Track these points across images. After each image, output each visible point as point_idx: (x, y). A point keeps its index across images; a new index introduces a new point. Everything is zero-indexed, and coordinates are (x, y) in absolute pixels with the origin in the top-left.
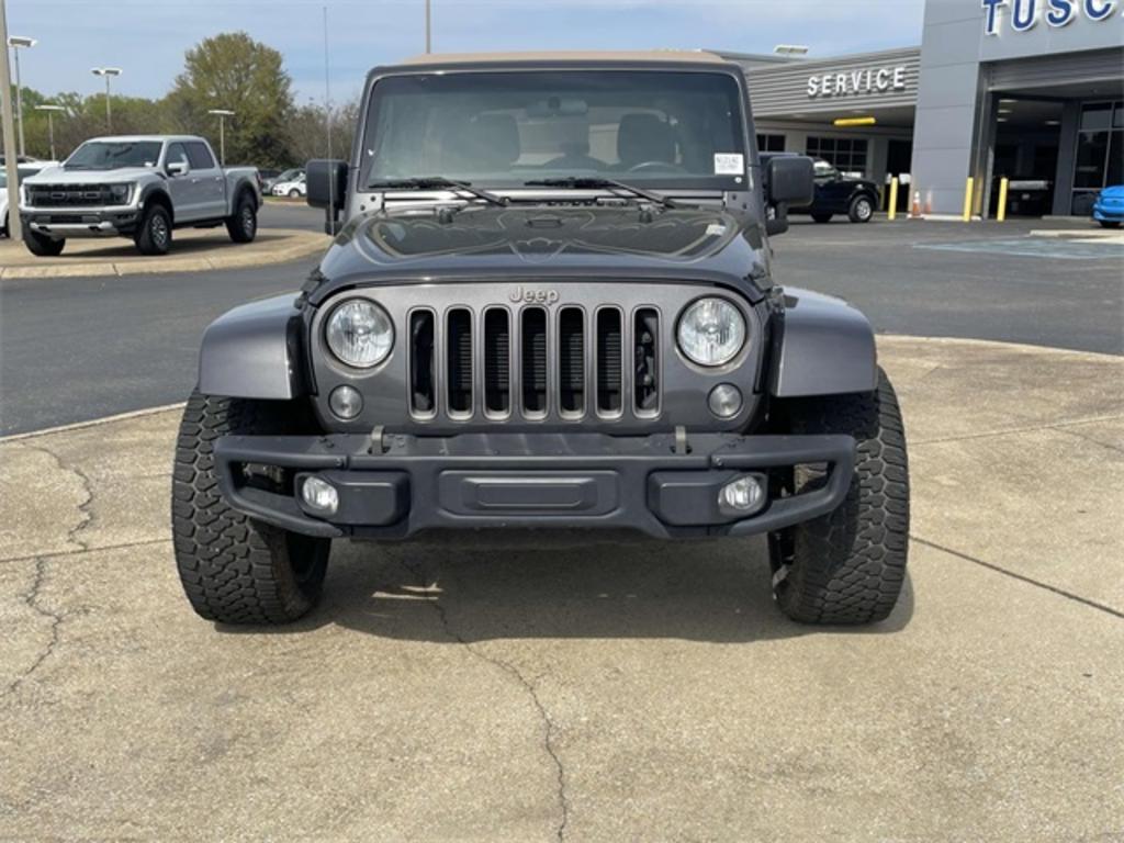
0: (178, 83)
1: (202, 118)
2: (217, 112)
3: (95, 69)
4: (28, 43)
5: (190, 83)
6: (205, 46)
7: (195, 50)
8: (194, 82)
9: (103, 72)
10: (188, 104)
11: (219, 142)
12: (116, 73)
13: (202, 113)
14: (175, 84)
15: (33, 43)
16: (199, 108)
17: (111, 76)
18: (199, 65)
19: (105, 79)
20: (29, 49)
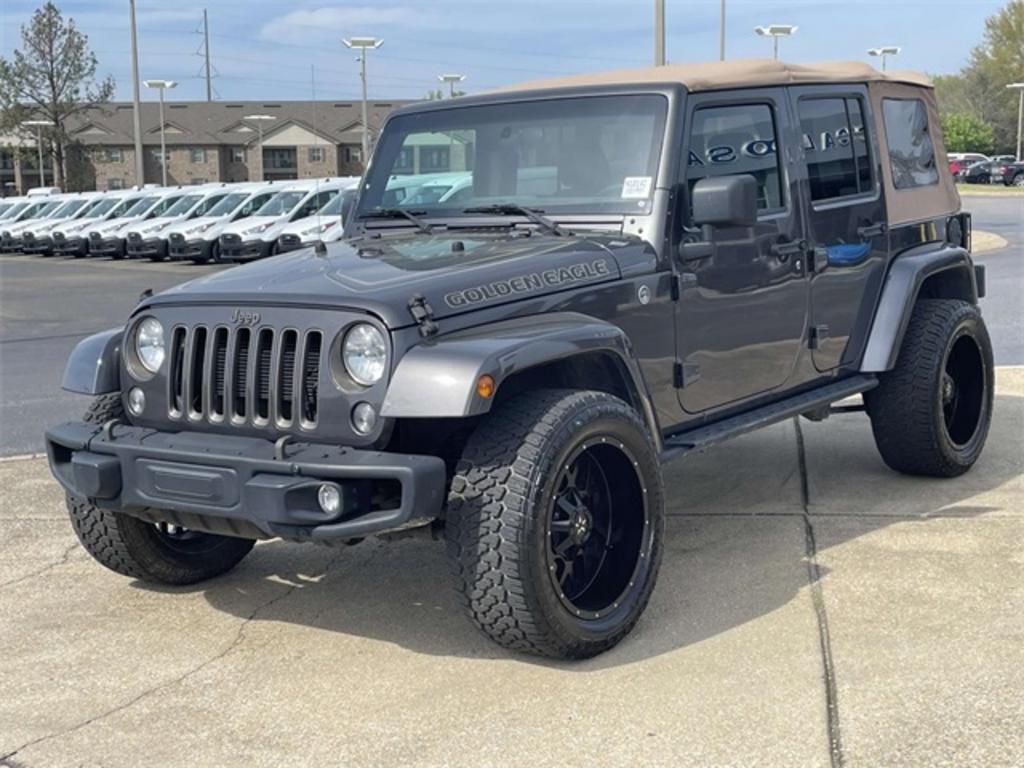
0: (974, 55)
1: (999, 93)
2: (1016, 85)
3: (871, 50)
4: (787, 31)
5: (988, 54)
6: (1009, 10)
7: (998, 16)
8: (993, 55)
9: (879, 52)
10: (983, 80)
11: (1017, 122)
12: (894, 52)
13: (998, 89)
14: (970, 57)
15: (793, 30)
16: (997, 83)
17: (888, 55)
18: (1003, 31)
19: (882, 59)
20: (789, 37)
